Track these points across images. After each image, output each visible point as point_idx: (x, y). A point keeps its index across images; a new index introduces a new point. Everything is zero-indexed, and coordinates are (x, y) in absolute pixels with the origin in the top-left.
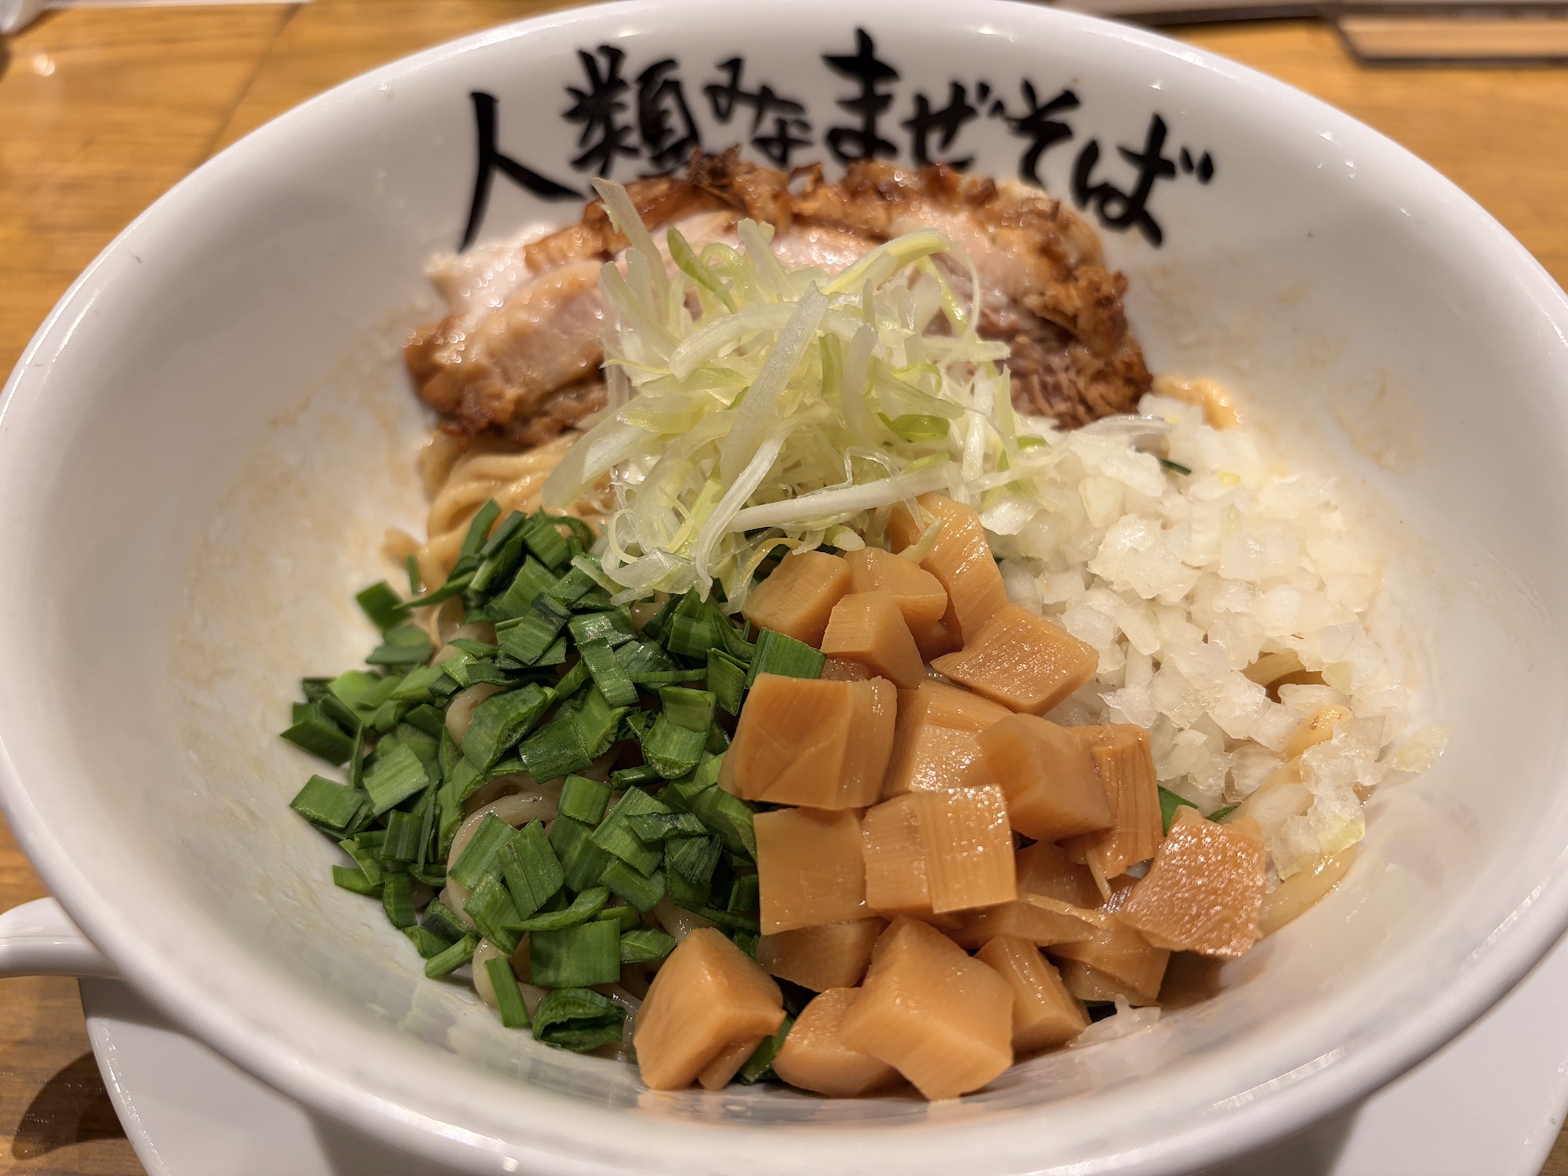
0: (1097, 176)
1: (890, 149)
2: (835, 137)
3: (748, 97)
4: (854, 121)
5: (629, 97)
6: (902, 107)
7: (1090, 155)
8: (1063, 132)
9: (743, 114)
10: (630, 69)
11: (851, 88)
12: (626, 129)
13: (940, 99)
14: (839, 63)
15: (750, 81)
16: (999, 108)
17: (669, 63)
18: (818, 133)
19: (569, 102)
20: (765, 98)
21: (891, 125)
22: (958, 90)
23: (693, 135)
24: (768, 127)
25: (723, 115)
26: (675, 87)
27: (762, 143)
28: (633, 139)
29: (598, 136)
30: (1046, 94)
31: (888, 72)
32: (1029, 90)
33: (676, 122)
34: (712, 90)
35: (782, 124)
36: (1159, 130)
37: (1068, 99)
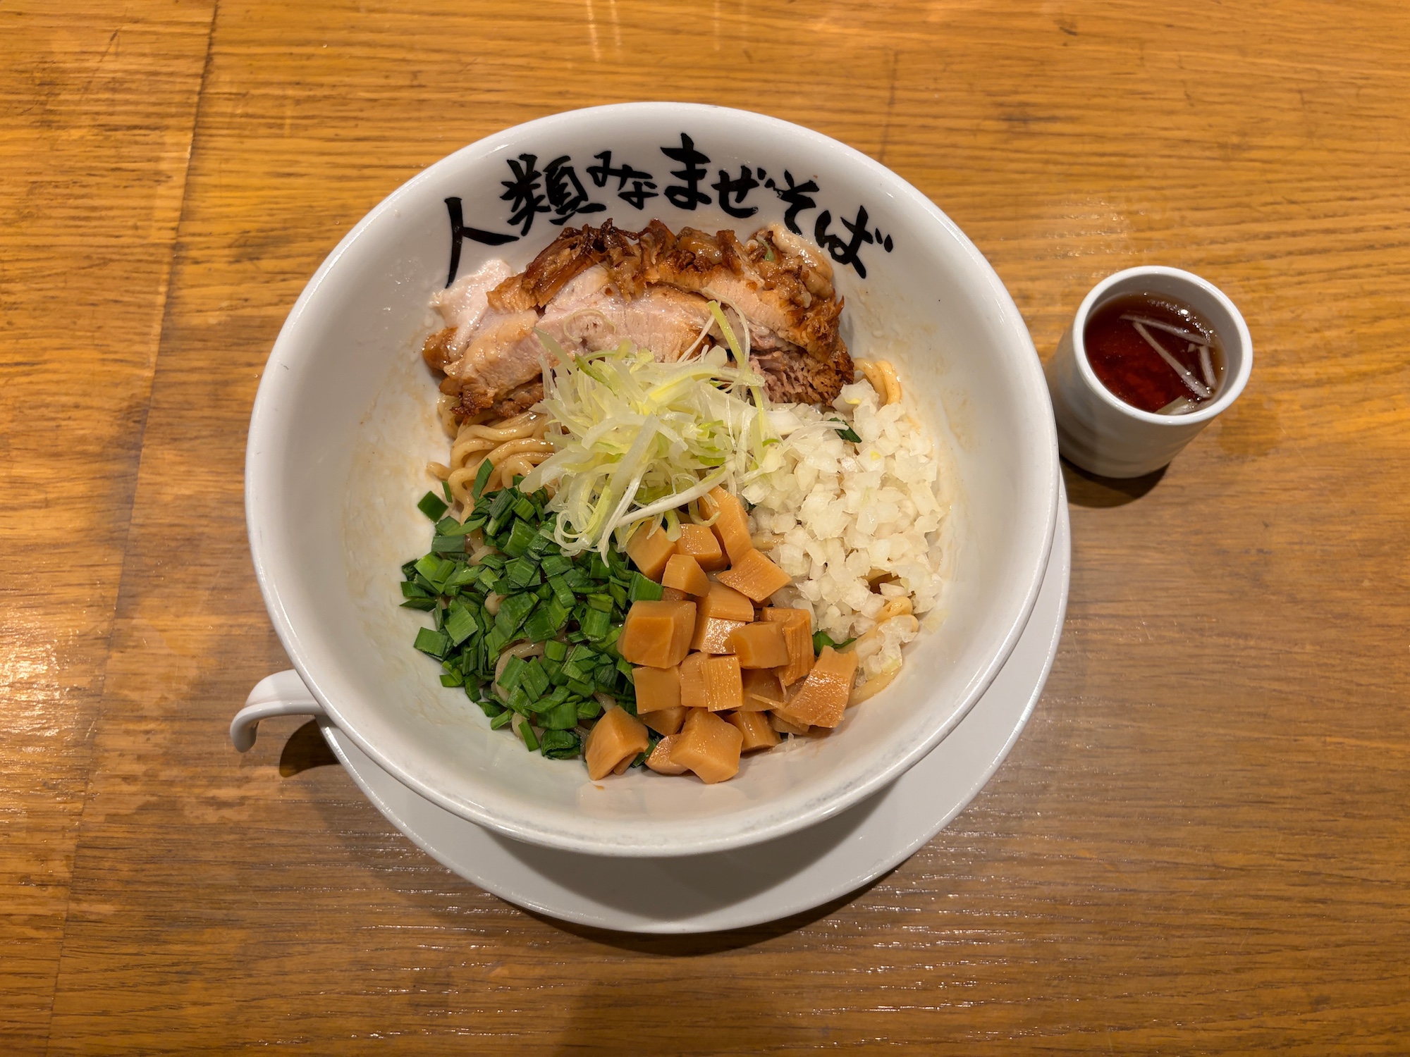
0: (830, 231)
1: (707, 200)
2: (671, 192)
3: (615, 172)
4: (684, 184)
5: (541, 180)
6: (712, 177)
7: (824, 219)
8: (810, 204)
9: (613, 181)
10: (539, 166)
11: (680, 166)
12: (541, 198)
13: (735, 175)
14: (670, 152)
15: (615, 164)
16: (770, 184)
17: (566, 158)
18: (660, 190)
19: (505, 189)
20: (626, 172)
21: (704, 186)
22: (746, 171)
23: (583, 195)
24: (629, 186)
25: (600, 183)
26: (570, 171)
27: (625, 196)
28: (545, 202)
29: (523, 204)
30: (798, 181)
31: (705, 159)
32: (788, 176)
33: (571, 189)
34: (592, 170)
35: (638, 186)
36: (863, 216)
37: (812, 186)
